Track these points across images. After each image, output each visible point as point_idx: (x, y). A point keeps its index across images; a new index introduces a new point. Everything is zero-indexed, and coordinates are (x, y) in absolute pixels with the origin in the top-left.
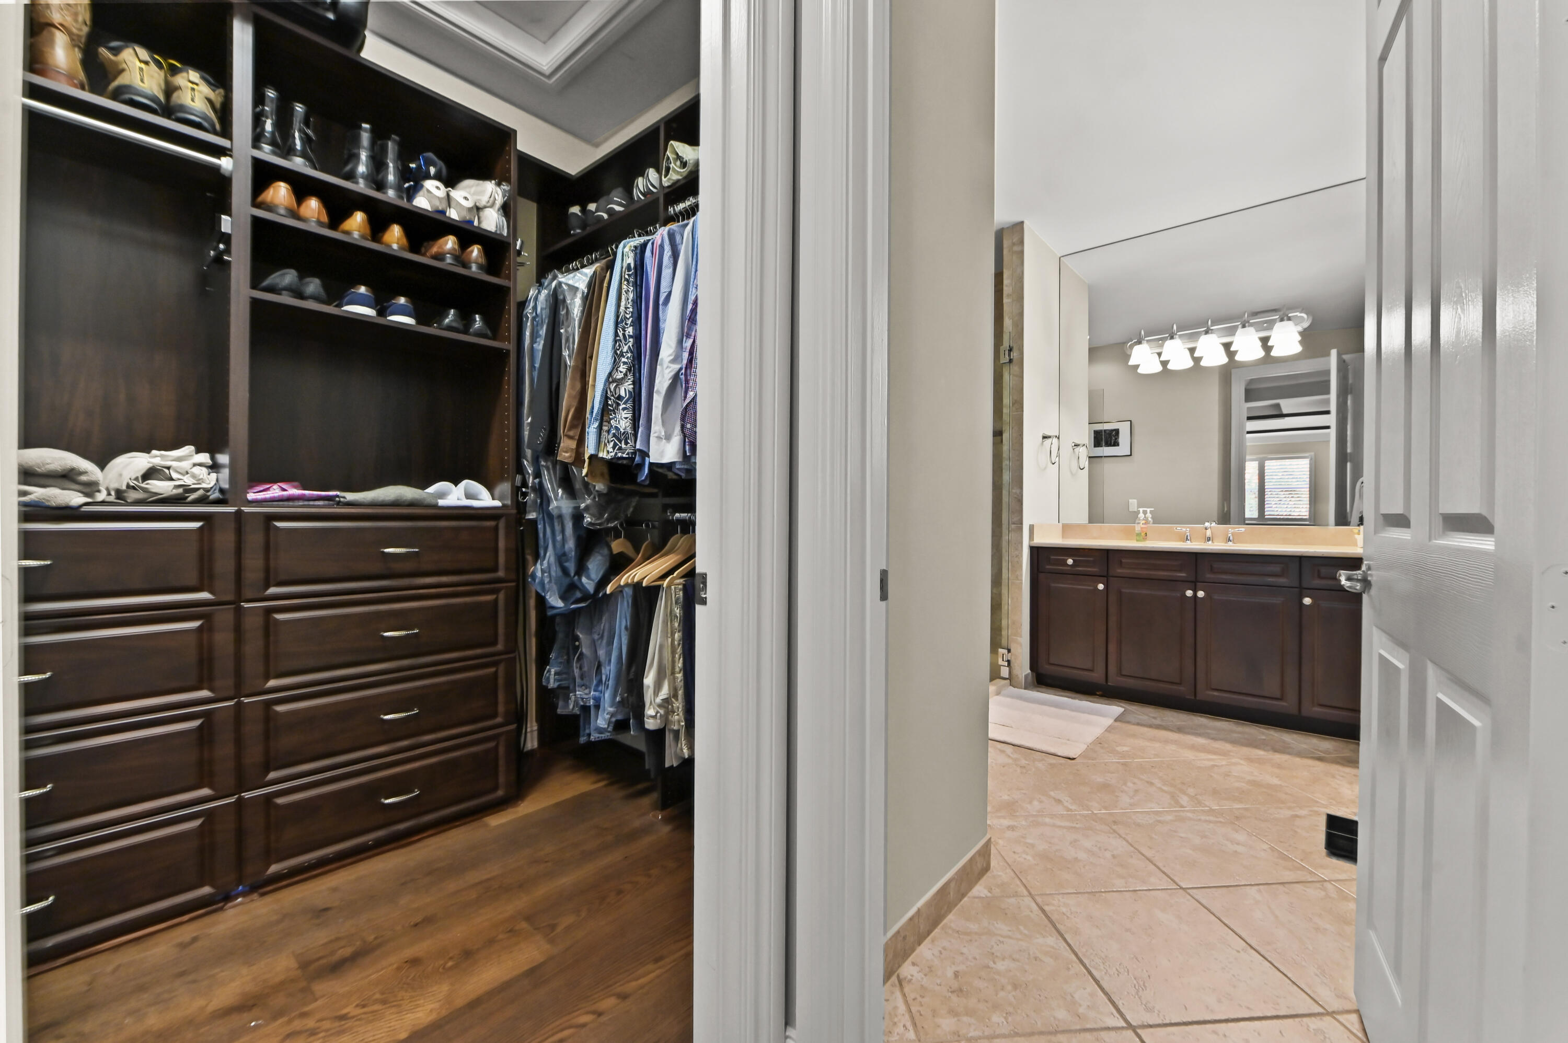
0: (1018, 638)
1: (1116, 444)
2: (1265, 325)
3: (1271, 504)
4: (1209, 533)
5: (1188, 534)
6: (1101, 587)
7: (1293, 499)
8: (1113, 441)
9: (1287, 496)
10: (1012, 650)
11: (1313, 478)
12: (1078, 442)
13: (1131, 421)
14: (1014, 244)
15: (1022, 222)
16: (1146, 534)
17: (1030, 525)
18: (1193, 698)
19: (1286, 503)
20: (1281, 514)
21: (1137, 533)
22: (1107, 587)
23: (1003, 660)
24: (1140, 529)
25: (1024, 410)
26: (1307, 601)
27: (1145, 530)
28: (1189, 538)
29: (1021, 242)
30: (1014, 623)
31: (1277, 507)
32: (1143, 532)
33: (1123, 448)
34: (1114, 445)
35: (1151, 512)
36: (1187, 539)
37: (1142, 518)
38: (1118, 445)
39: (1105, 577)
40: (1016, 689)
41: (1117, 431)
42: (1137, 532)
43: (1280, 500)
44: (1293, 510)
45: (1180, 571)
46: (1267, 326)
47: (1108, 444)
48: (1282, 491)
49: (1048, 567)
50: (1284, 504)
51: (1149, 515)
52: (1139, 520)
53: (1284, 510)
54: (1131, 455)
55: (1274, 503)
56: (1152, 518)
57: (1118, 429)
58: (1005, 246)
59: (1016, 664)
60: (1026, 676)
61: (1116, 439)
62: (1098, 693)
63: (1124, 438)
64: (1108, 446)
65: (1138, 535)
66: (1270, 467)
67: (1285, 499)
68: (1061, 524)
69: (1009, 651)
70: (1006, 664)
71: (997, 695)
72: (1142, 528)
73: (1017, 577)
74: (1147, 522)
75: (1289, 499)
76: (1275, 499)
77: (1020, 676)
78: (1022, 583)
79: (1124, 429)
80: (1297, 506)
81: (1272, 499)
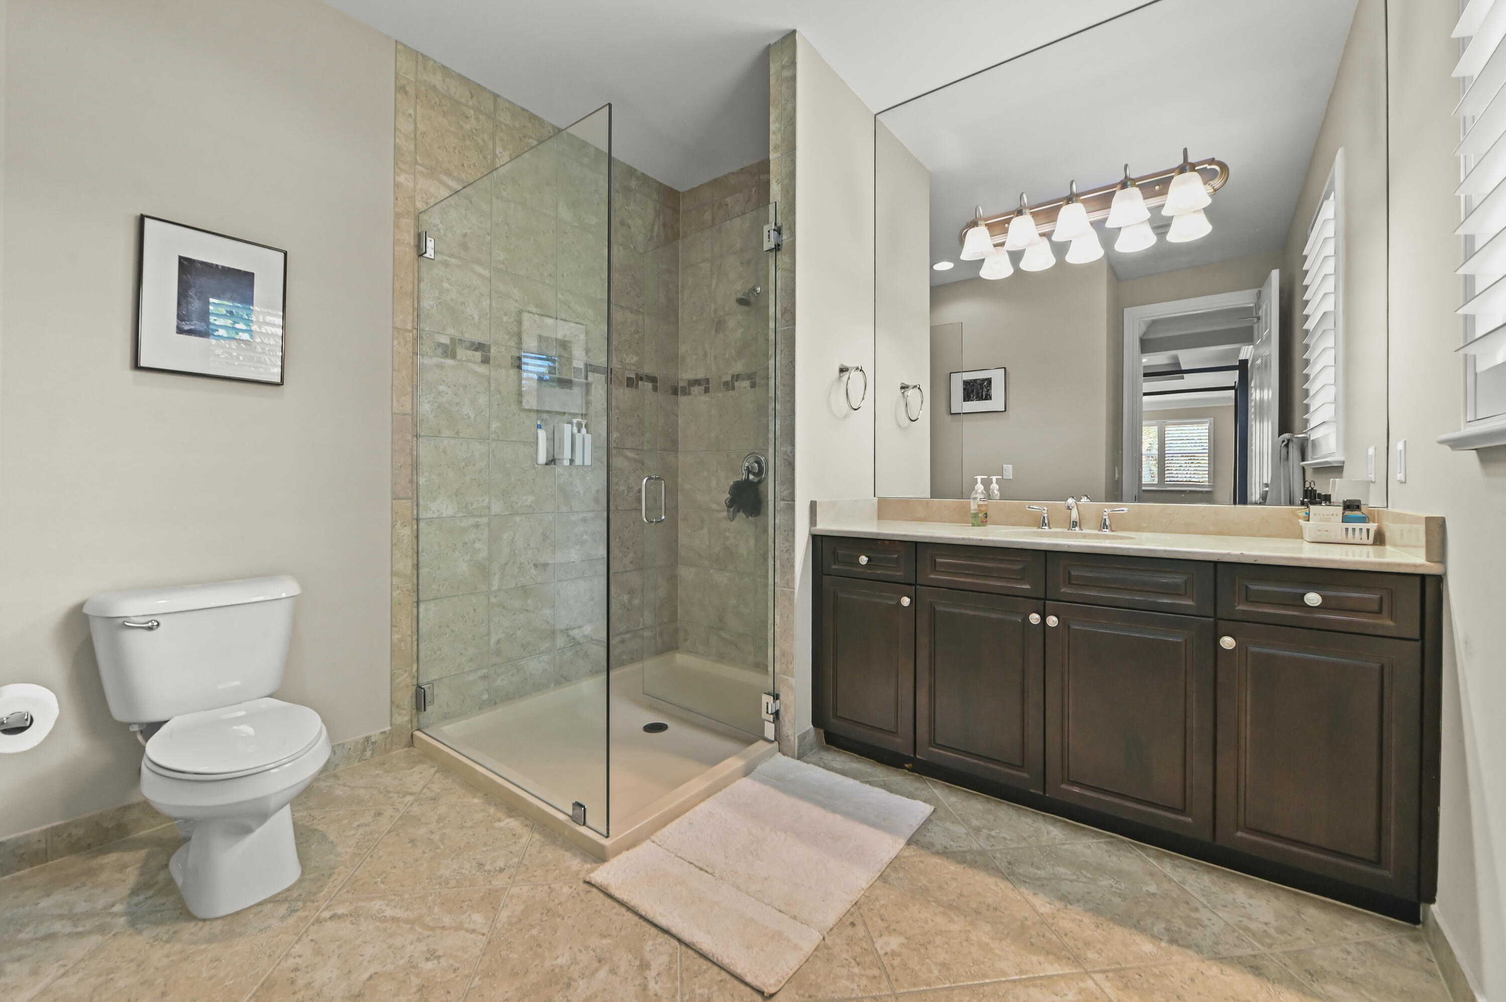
0: (789, 678)
1: (988, 397)
2: (1157, 188)
3: (1172, 470)
4: (1074, 515)
5: (1046, 515)
6: (906, 601)
7: (1192, 465)
8: (984, 394)
9: (1187, 462)
10: (781, 696)
11: (1212, 442)
12: (907, 383)
13: (1005, 368)
14: (783, 67)
15: (794, 32)
16: (986, 514)
17: (811, 501)
18: (1041, 793)
19: (1187, 469)
20: (1181, 479)
21: (973, 514)
22: (914, 602)
23: (767, 713)
24: (976, 507)
25: (797, 323)
26: (1228, 642)
27: (983, 508)
28: (1046, 521)
29: (793, 63)
30: (783, 654)
31: (1177, 474)
32: (980, 511)
33: (996, 402)
34: (986, 399)
35: (998, 481)
36: (1044, 524)
37: (980, 491)
38: (991, 399)
39: (912, 586)
40: (786, 757)
41: (989, 381)
42: (972, 512)
43: (1181, 466)
44: (1193, 476)
45: (1021, 580)
46: (1159, 190)
47: (980, 398)
48: (1182, 456)
49: (834, 567)
50: (1184, 470)
51: (995, 486)
52: (976, 493)
53: (1184, 476)
54: (1005, 410)
55: (1174, 469)
56: (999, 490)
57: (991, 378)
58: (772, 72)
59: (786, 719)
60: (802, 738)
61: (988, 390)
62: (906, 766)
63: (997, 390)
64: (979, 400)
65: (975, 515)
66: (1170, 432)
67: (1186, 465)
68: (876, 498)
69: (776, 697)
70: (771, 718)
71: (745, 776)
72: (979, 506)
73: (787, 584)
74: (988, 495)
75: (1188, 465)
76: (1176, 465)
77: (792, 738)
78: (793, 592)
79: (997, 378)
80: (1196, 472)
81: (1173, 465)
